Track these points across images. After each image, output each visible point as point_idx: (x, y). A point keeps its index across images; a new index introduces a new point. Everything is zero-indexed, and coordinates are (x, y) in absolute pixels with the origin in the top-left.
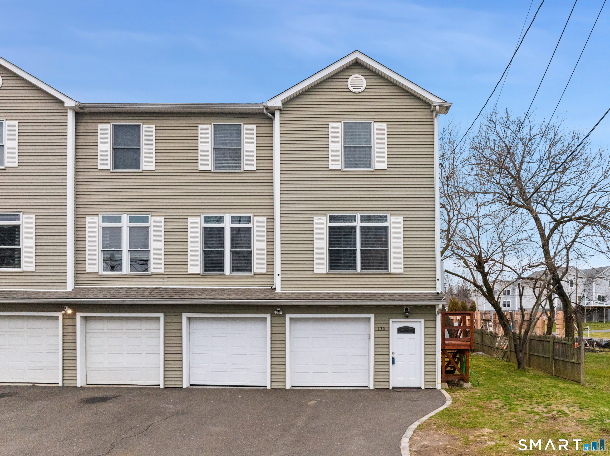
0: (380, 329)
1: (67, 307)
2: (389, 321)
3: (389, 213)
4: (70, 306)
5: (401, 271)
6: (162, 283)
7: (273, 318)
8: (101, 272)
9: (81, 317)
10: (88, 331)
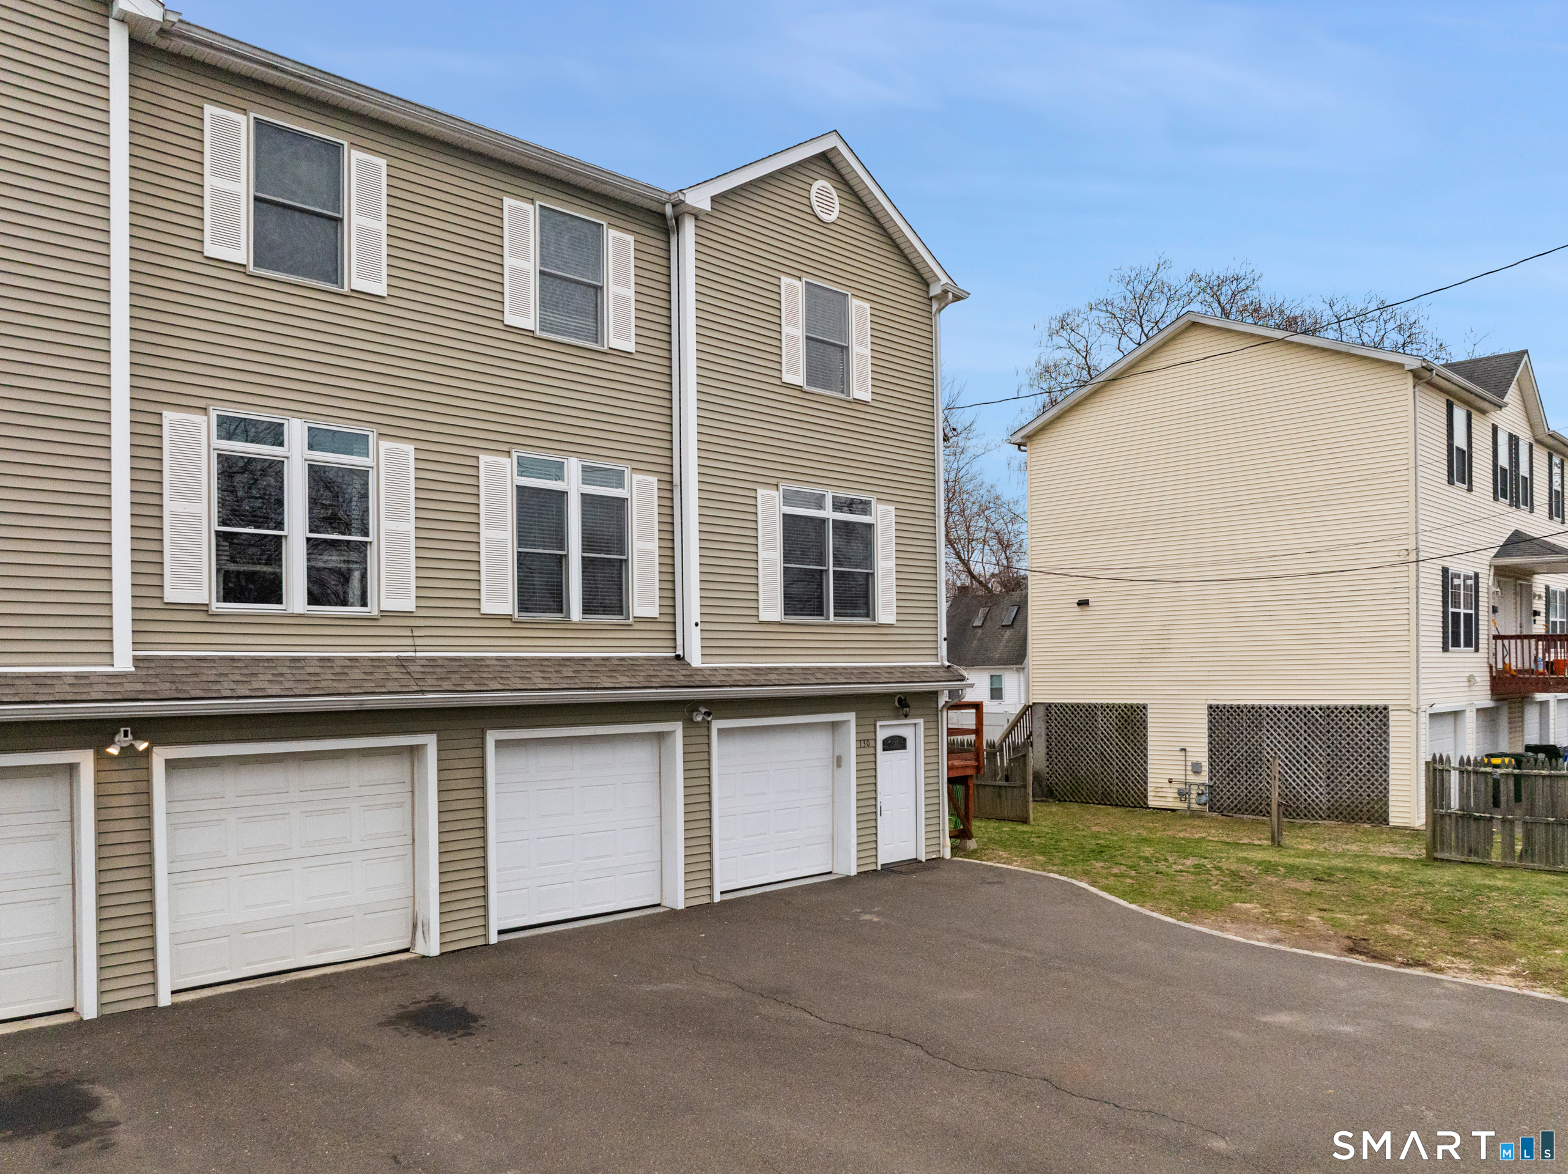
0: (863, 744)
3: (874, 496)
6: (410, 641)
8: (217, 606)
9: (166, 760)
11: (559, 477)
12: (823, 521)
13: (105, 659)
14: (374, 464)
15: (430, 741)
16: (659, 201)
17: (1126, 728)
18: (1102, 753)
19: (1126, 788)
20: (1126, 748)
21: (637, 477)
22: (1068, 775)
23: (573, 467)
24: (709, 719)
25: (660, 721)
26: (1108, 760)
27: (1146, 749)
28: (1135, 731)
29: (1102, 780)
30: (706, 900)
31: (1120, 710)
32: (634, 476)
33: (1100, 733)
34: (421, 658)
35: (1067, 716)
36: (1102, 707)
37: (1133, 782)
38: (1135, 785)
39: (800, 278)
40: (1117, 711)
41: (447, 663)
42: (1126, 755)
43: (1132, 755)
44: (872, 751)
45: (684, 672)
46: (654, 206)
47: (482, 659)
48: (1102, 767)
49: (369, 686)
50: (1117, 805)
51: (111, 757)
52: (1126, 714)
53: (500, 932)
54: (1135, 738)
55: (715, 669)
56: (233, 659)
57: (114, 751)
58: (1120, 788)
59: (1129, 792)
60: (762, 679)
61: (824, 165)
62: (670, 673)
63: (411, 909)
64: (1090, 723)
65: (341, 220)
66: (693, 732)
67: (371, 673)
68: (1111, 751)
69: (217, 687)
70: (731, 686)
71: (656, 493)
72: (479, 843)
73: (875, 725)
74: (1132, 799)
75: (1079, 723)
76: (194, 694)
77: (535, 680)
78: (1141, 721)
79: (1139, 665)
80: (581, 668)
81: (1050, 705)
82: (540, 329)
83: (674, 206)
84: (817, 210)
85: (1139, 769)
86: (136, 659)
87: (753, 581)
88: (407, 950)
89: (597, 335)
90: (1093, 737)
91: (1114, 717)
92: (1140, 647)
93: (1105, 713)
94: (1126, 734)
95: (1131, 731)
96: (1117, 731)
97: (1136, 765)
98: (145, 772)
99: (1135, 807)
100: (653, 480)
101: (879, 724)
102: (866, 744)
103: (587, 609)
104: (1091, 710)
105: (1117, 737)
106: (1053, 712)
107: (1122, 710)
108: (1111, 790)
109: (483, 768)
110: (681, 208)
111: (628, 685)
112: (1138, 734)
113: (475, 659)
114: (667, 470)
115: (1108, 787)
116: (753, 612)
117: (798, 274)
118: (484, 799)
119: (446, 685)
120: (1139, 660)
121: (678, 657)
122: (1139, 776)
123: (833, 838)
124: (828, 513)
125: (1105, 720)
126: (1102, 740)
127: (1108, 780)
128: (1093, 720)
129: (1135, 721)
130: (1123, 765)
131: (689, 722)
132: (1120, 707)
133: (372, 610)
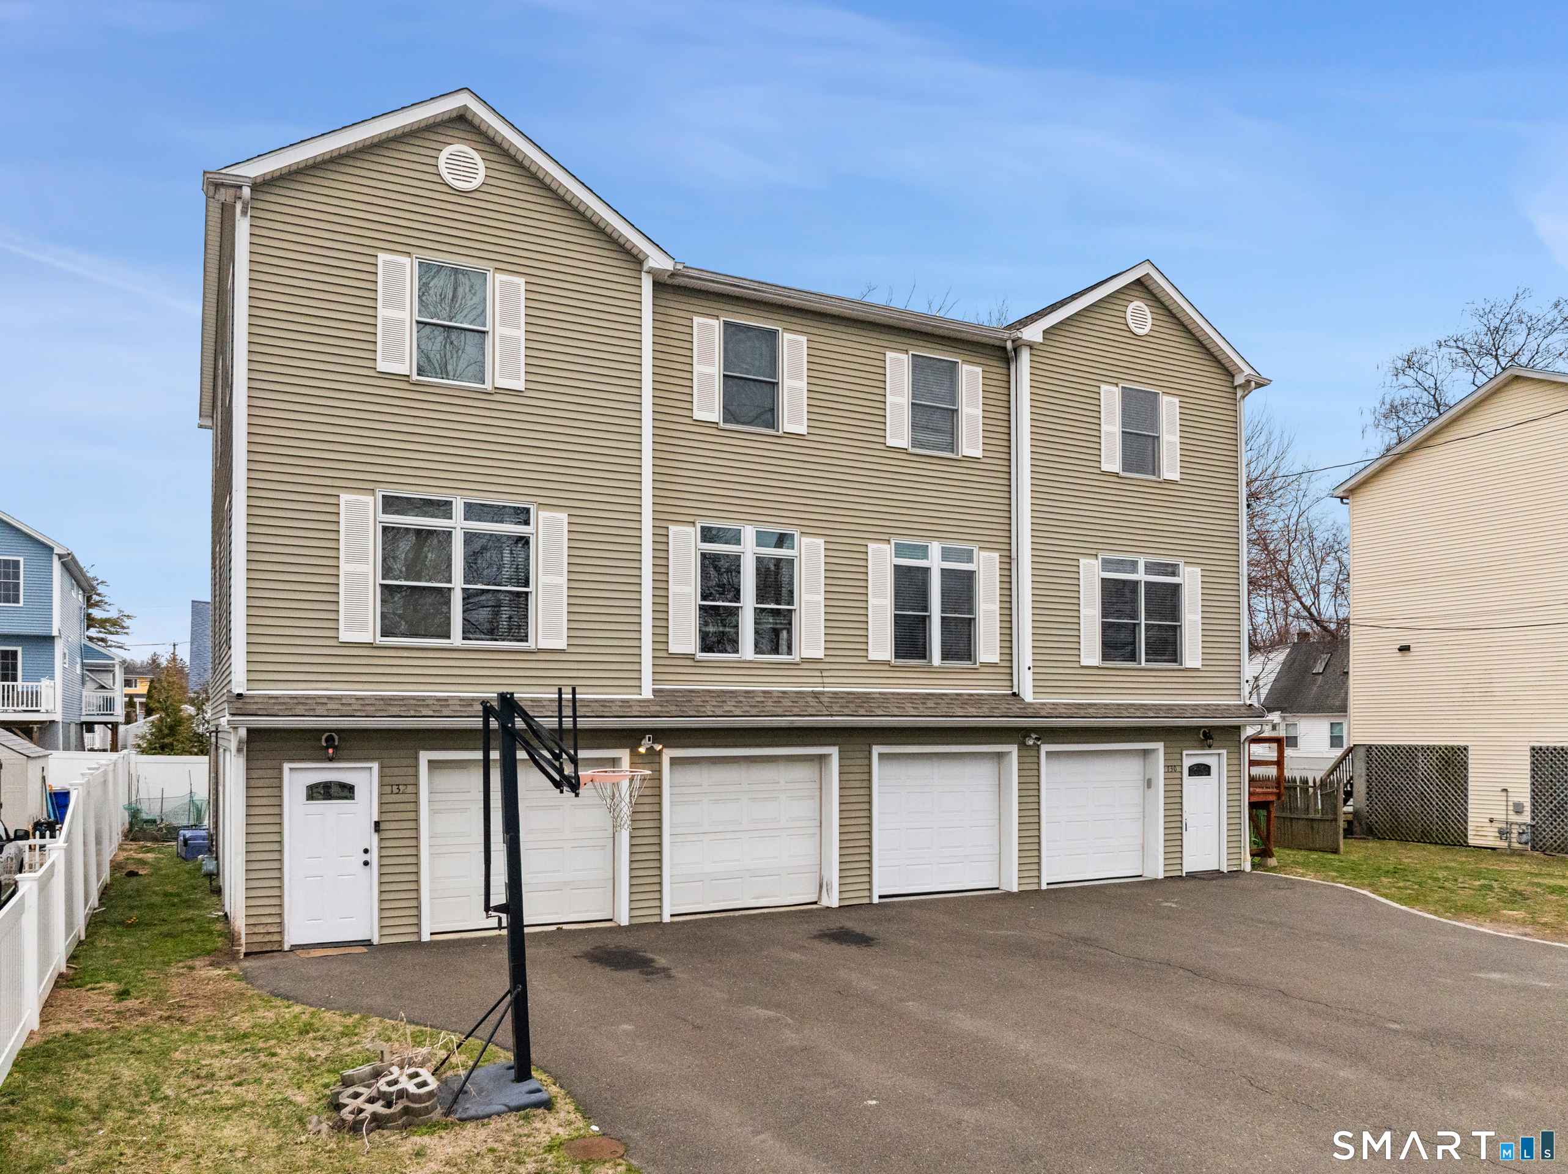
11: (925, 556)
12: (1135, 584)
13: (636, 690)
14: (798, 554)
15: (834, 751)
16: (1001, 339)
17: (1446, 769)
18: (1422, 793)
19: (1447, 828)
20: (1446, 788)
21: (984, 554)
22: (1388, 814)
23: (935, 549)
24: (1039, 743)
25: (1001, 743)
26: (1428, 800)
27: (1466, 789)
28: (1456, 772)
29: (1422, 819)
30: (1035, 887)
31: (1440, 752)
32: (981, 553)
33: (1420, 773)
34: (828, 692)
35: (1387, 757)
36: (1422, 748)
37: (1453, 821)
38: (1455, 825)
39: (1117, 385)
40: (1437, 752)
41: (845, 695)
42: (1446, 795)
43: (1453, 795)
44: (1178, 775)
45: (1019, 706)
46: (998, 343)
47: (869, 693)
48: (1422, 806)
49: (796, 710)
50: (1436, 843)
51: (641, 755)
52: (1446, 755)
53: (881, 897)
54: (1456, 779)
55: (1044, 704)
56: (709, 691)
57: (642, 750)
58: (1440, 827)
59: (1449, 831)
60: (1082, 713)
61: (1138, 288)
62: (1007, 706)
63: (818, 874)
64: (1410, 764)
65: (778, 383)
66: (1025, 753)
67: (797, 702)
68: (1431, 791)
69: (703, 709)
70: (1057, 717)
71: (998, 566)
72: (866, 828)
73: (1181, 754)
74: (1452, 838)
75: (1399, 764)
76: (691, 713)
77: (907, 709)
78: (1462, 762)
79: (1460, 708)
80: (941, 701)
81: (1370, 747)
82: (912, 447)
83: (1013, 341)
84: (1132, 326)
85: (1459, 808)
86: (654, 691)
87: (1076, 633)
88: (815, 903)
89: (952, 446)
90: (1414, 778)
91: (1434, 758)
92: (1461, 691)
93: (1425, 755)
94: (1446, 775)
95: (1452, 772)
96: (1437, 771)
97: (1456, 805)
98: (658, 765)
99: (1455, 845)
100: (996, 555)
101: (1185, 752)
102: (1172, 768)
103: (945, 656)
104: (1411, 752)
105: (1437, 778)
106: (1373, 753)
107: (1443, 752)
108: (1431, 829)
109: (870, 773)
110: (1018, 343)
111: (975, 714)
112: (1459, 776)
113: (864, 693)
114: (1007, 547)
115: (1428, 826)
116: (1075, 659)
117: (1115, 381)
118: (870, 795)
119: (847, 711)
120: (1460, 704)
121: (1014, 694)
122: (1459, 815)
123: (1143, 848)
124: (1141, 576)
125: (1425, 761)
126: (1422, 780)
127: (1428, 819)
128: (1413, 761)
129: (1456, 762)
130: (1443, 804)
131: (1023, 746)
132: (1440, 749)
133: (795, 657)
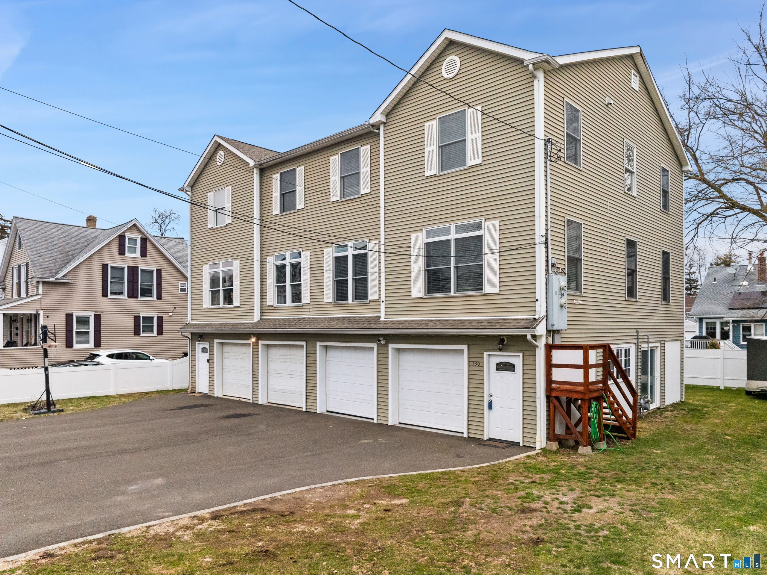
0: (475, 364)
1: (252, 336)
2: (483, 353)
3: (483, 218)
4: (255, 335)
5: (497, 290)
6: (308, 313)
7: (380, 348)
8: (276, 305)
9: (262, 344)
10: (269, 356)
11: (346, 250)
12: (448, 242)
14: (302, 260)
15: (304, 344)
23: (350, 245)
32: (370, 242)
39: (435, 118)
44: (480, 369)
45: (376, 323)
61: (452, 47)
71: (378, 247)
82: (342, 198)
84: (446, 75)
89: (359, 191)
98: (258, 346)
100: (377, 242)
101: (486, 353)
103: (357, 298)
116: (410, 294)
124: (452, 236)
131: (379, 344)
133: (302, 303)
